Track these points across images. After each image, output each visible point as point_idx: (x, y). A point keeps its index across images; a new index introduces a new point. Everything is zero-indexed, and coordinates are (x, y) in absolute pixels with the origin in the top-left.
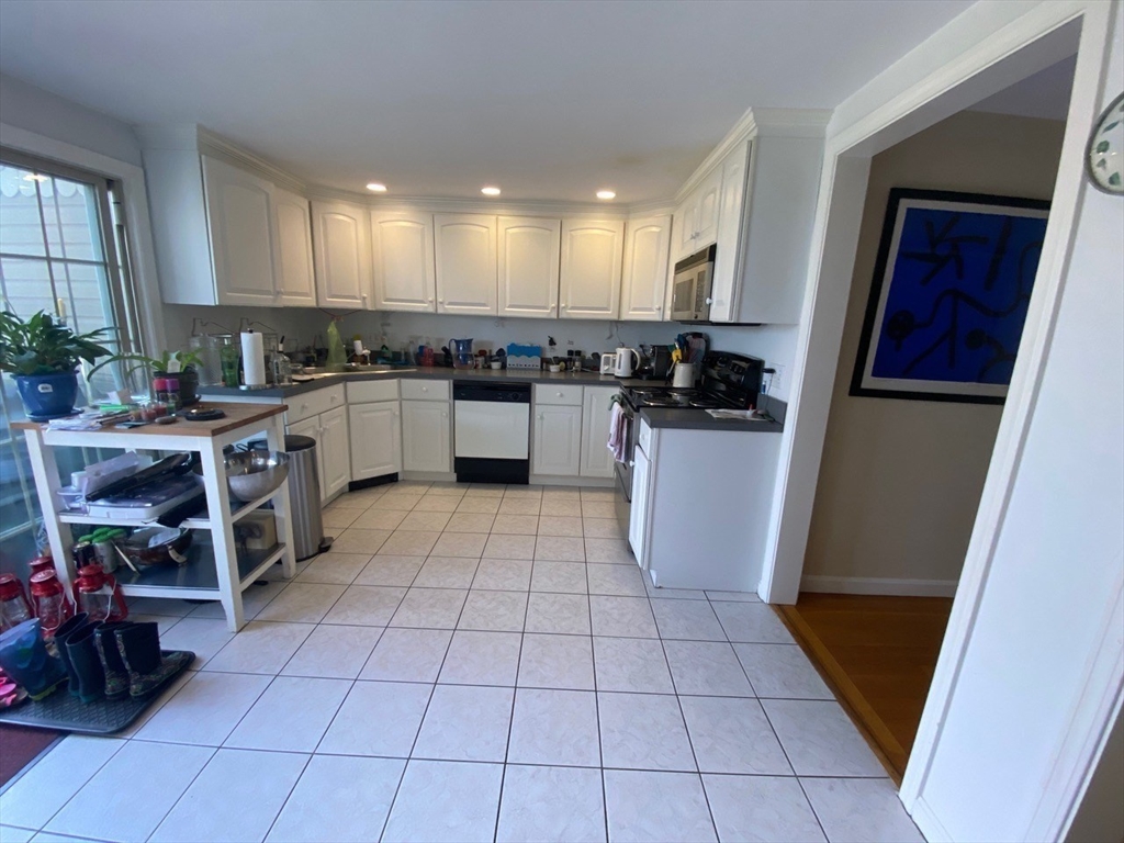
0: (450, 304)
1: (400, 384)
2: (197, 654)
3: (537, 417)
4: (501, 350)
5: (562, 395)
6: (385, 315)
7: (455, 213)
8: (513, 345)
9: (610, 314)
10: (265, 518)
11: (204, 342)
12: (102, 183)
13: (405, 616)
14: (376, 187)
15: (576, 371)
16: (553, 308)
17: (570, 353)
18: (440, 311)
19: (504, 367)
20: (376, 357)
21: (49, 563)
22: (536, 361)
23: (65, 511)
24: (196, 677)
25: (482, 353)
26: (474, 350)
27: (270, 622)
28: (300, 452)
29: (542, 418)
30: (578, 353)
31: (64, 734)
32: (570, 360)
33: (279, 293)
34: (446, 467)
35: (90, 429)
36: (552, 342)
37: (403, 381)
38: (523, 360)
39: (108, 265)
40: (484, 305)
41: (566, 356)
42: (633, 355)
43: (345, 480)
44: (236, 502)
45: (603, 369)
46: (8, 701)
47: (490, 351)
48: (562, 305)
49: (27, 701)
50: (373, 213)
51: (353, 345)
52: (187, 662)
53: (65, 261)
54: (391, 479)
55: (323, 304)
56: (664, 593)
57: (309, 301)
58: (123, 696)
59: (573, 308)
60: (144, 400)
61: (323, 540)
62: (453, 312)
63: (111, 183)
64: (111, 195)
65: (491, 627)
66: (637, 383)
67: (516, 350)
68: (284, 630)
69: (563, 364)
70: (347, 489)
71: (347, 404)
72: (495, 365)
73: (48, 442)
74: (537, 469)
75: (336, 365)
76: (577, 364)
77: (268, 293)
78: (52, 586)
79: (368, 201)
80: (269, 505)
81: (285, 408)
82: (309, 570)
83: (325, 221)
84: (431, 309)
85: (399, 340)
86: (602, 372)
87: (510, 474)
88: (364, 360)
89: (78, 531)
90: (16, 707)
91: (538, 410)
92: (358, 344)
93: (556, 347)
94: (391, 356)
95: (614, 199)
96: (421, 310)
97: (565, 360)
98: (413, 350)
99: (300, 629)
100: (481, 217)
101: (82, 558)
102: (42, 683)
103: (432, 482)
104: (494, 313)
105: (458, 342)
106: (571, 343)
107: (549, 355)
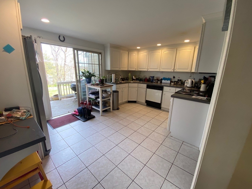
0: (150, 69)
1: (138, 84)
2: (95, 117)
3: (164, 94)
4: (162, 79)
5: (170, 90)
6: (140, 71)
7: (154, 50)
8: (164, 78)
9: (188, 70)
10: (108, 101)
11: (109, 75)
12: (99, 53)
13: (121, 122)
14: (138, 48)
15: (179, 85)
16: (173, 69)
17: (178, 80)
18: (148, 70)
19: (161, 82)
20: (137, 79)
21: (87, 102)
22: (169, 82)
23: (89, 95)
24: (94, 119)
25: (157, 79)
26: (155, 78)
27: (105, 116)
28: (116, 93)
29: (165, 94)
30: (181, 80)
31: (80, 120)
32: (178, 82)
33: (120, 68)
34: (144, 101)
35: (90, 85)
36: (174, 77)
37: (139, 84)
38: (166, 81)
39: (99, 64)
40: (157, 69)
41: (177, 81)
42: (192, 82)
43: (126, 100)
44: (103, 98)
45: (185, 84)
46: (77, 115)
47: (159, 79)
48: (175, 68)
49: (79, 116)
50: (139, 52)
51: (133, 77)
52: (94, 117)
53: (94, 64)
54: (135, 102)
55: (129, 70)
56: (171, 138)
57: (126, 69)
58: (86, 118)
59: (178, 69)
60: (98, 82)
61: (118, 108)
62: (151, 71)
63: (100, 53)
64: (100, 55)
65: (131, 128)
66: (193, 89)
67: (165, 79)
68: (105, 117)
69: (176, 83)
70: (127, 102)
71: (128, 87)
72: (159, 82)
73: (88, 86)
74: (163, 106)
75: (130, 80)
76: (180, 83)
77: (118, 68)
78: (86, 104)
79: (138, 50)
80: (109, 99)
81: (113, 86)
82: (114, 112)
83: (130, 55)
84: (147, 70)
85: (142, 76)
86: (185, 85)
87: (157, 106)
88: (134, 79)
89: (90, 98)
90: (78, 116)
91: (164, 92)
92: (134, 77)
93: (175, 78)
94: (140, 79)
95: (189, 42)
96: (145, 70)
97: (177, 82)
98: (144, 78)
99: (107, 118)
100: (158, 50)
101: (90, 101)
102: (81, 114)
103: (142, 104)
104: (159, 71)
105: (151, 77)
106: (179, 78)
107: (173, 80)
